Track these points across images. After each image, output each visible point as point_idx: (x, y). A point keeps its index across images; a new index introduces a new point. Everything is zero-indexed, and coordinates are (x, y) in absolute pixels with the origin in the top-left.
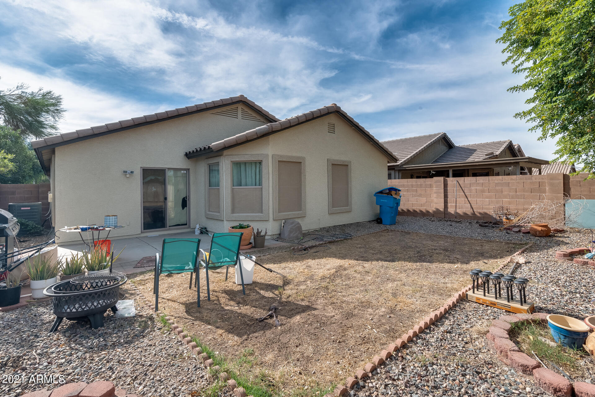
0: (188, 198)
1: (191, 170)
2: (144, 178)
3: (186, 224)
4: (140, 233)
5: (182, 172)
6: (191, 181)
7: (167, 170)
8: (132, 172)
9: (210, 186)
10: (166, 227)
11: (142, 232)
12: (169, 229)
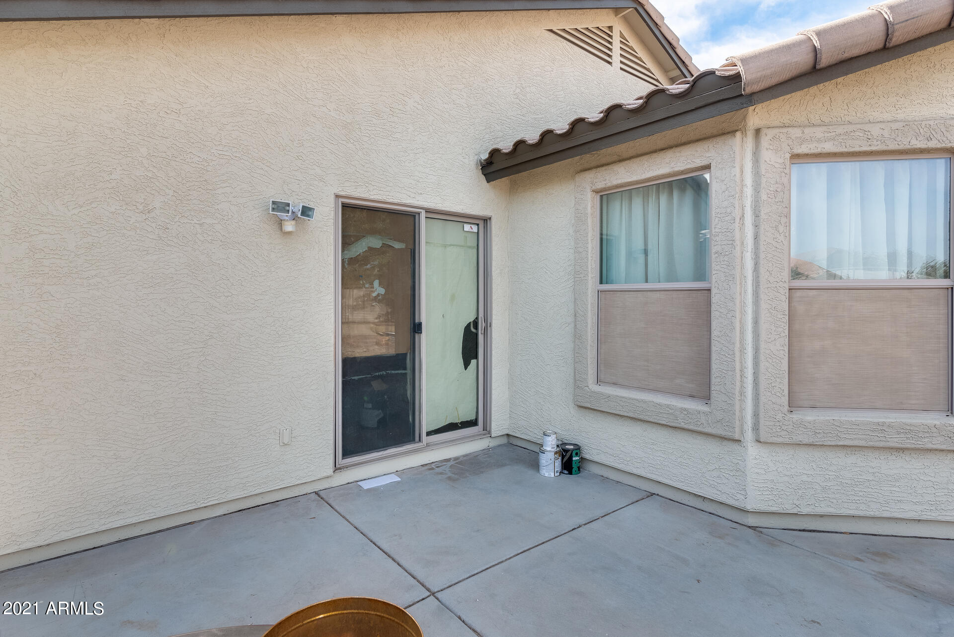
0: (481, 325)
1: (493, 221)
2: (347, 241)
3: (473, 423)
4: (330, 471)
5: (467, 227)
6: (494, 263)
7: (423, 215)
8: (306, 211)
9: (601, 282)
10: (417, 438)
11: (337, 469)
12: (428, 445)
